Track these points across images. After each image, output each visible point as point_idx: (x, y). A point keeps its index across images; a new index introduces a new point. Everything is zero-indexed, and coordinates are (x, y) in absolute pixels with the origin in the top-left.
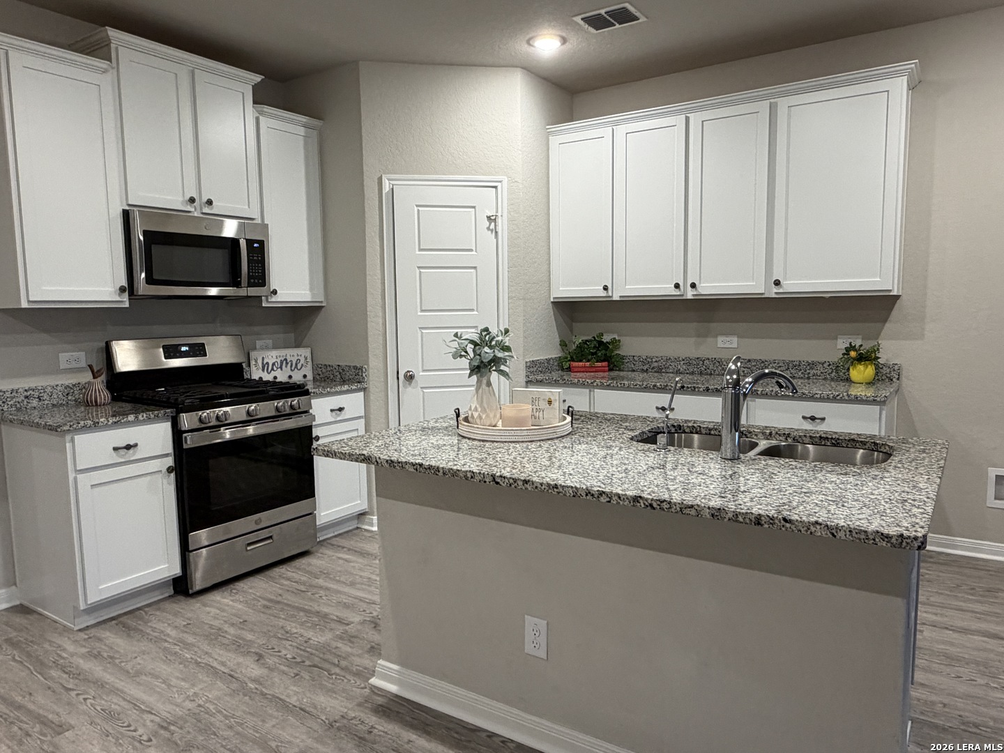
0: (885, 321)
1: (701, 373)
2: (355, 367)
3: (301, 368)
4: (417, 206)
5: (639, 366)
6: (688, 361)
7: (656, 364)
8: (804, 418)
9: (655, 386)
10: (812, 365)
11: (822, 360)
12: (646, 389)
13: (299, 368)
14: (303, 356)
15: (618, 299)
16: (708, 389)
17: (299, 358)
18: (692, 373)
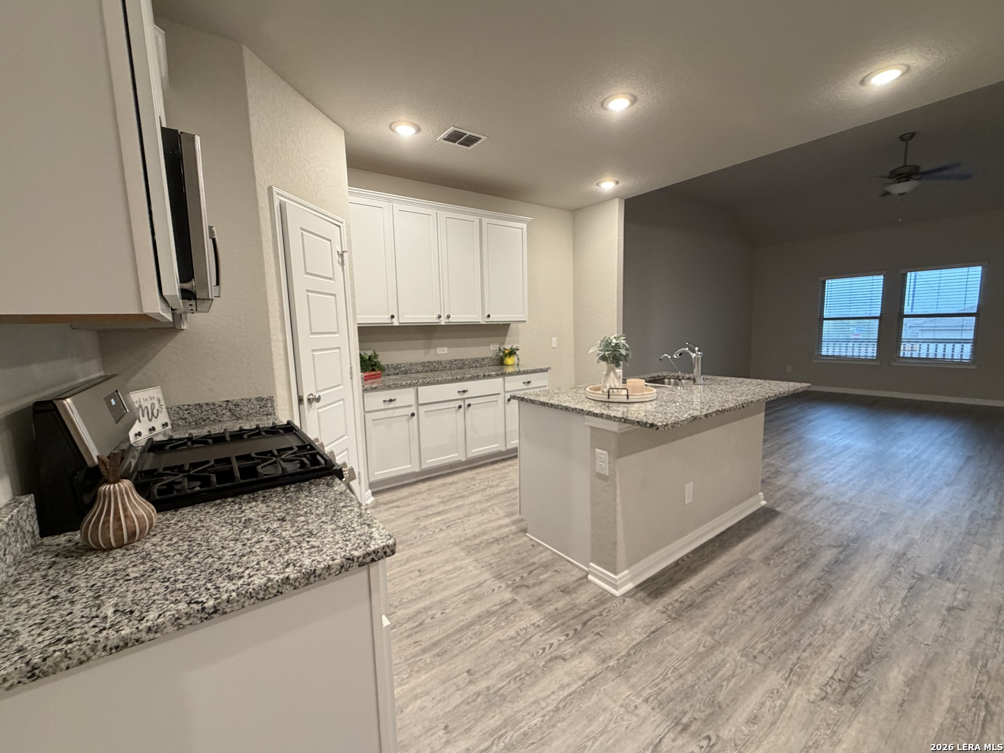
0: (506, 336)
1: (431, 371)
2: (260, 399)
3: (158, 415)
4: (302, 229)
5: (392, 371)
6: (423, 364)
7: (403, 369)
8: (524, 383)
9: (457, 378)
10: (483, 359)
11: (487, 356)
12: (452, 381)
13: (156, 415)
14: (156, 398)
15: (398, 325)
16: (484, 376)
17: (153, 401)
18: (427, 371)
